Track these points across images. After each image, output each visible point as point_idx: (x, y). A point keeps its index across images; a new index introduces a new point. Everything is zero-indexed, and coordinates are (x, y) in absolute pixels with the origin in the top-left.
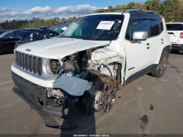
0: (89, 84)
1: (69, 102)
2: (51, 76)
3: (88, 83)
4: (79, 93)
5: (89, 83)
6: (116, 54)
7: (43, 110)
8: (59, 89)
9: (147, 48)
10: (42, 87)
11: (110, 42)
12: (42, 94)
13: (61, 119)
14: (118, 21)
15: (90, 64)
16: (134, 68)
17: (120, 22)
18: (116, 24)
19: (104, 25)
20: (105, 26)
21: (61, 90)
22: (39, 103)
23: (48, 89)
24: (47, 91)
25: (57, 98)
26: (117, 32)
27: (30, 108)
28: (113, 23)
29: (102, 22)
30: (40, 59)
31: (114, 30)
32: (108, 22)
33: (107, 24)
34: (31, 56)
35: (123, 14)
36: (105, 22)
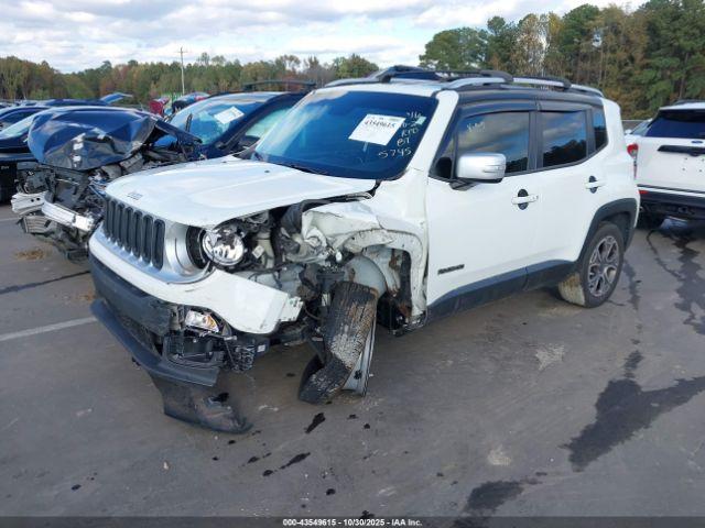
0: (291, 303)
1: (237, 350)
2: (187, 272)
3: (289, 301)
4: (262, 326)
5: (294, 300)
6: (376, 222)
7: (161, 365)
8: (208, 310)
9: (520, 205)
10: (158, 301)
11: (378, 185)
12: (160, 320)
13: (212, 402)
14: (416, 120)
15: (299, 246)
16: (462, 267)
17: (421, 120)
18: (408, 127)
19: (372, 128)
20: (376, 130)
21: (214, 315)
22: (154, 347)
23: (175, 309)
24: (175, 314)
25: (202, 334)
26: (405, 153)
27: (130, 360)
28: (399, 122)
29: (369, 118)
30: (160, 224)
31: (397, 148)
32: (387, 119)
33: (383, 125)
34: (138, 214)
35: (435, 94)
36: (377, 118)
